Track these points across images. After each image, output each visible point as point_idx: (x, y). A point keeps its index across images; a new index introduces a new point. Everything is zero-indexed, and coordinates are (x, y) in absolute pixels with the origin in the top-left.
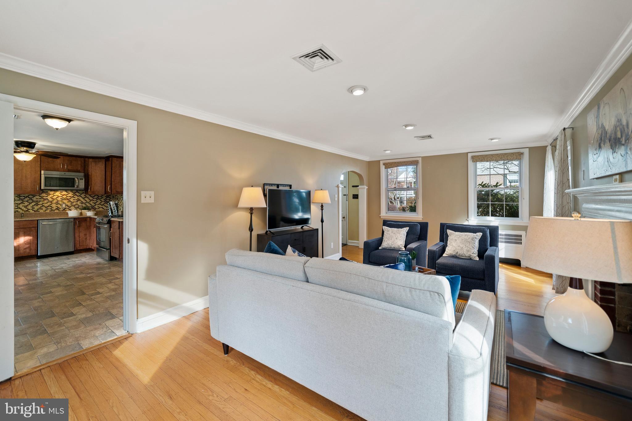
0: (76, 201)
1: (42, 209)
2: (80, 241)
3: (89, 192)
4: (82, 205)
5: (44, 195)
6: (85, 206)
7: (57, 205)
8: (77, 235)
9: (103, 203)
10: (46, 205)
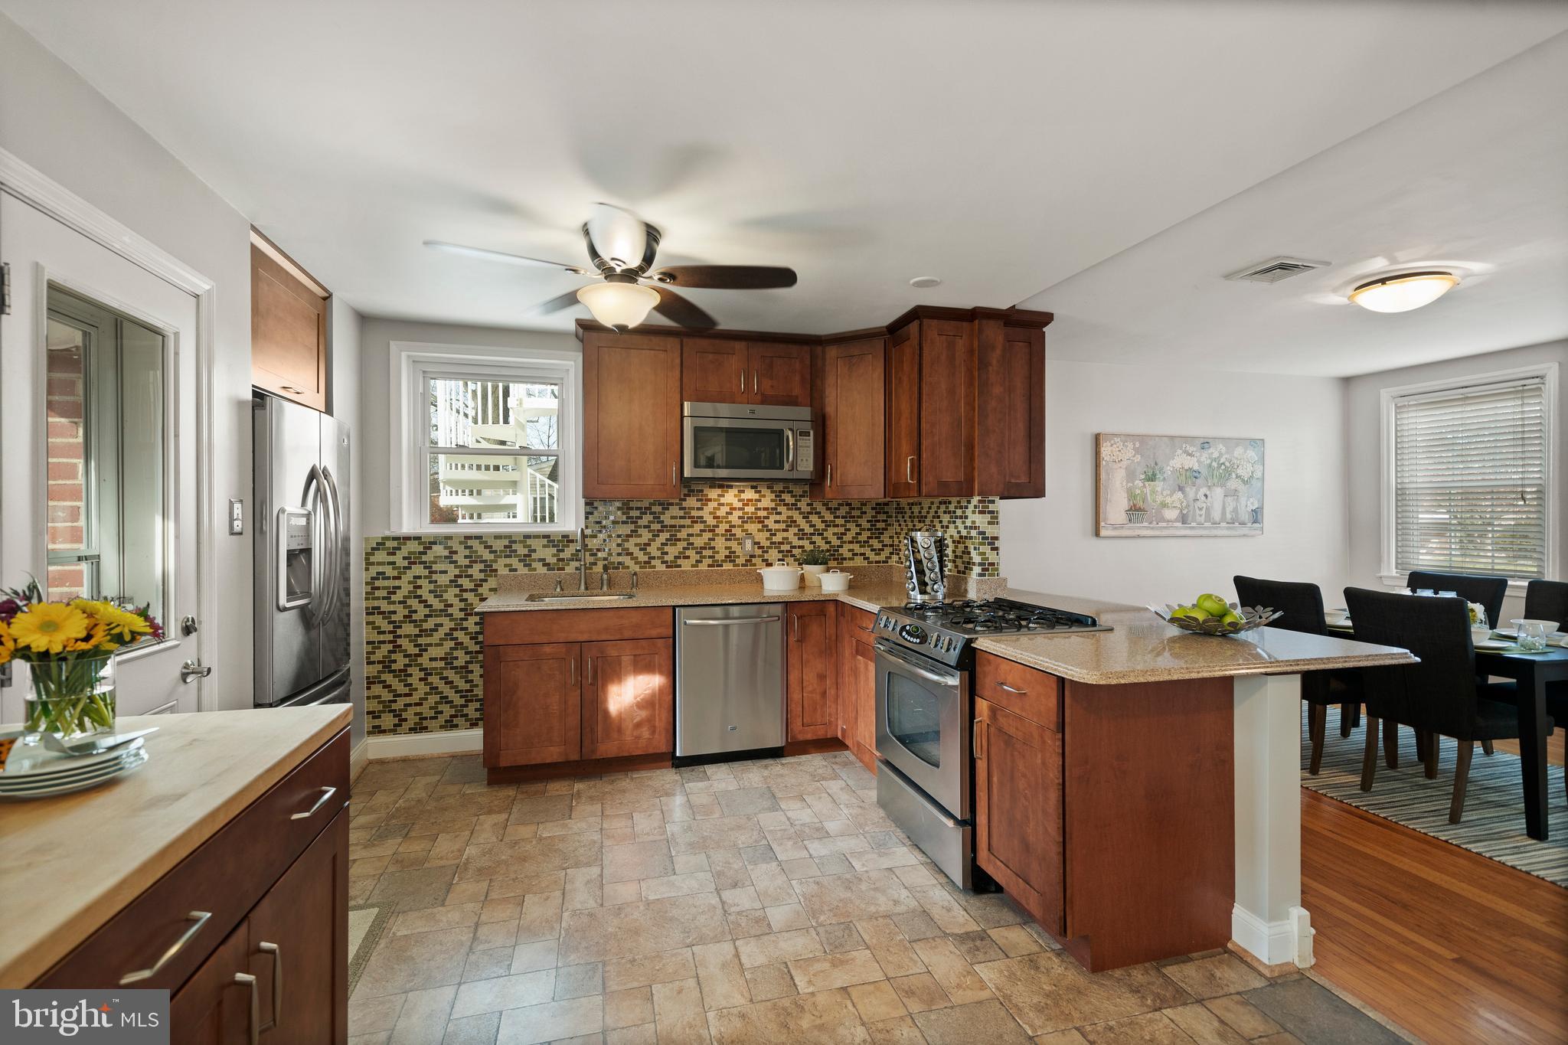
0: (783, 526)
1: (688, 557)
2: (806, 705)
3: (828, 489)
4: (801, 543)
5: (691, 502)
6: (811, 547)
7: (729, 544)
8: (794, 676)
9: (864, 537)
10: (699, 542)
